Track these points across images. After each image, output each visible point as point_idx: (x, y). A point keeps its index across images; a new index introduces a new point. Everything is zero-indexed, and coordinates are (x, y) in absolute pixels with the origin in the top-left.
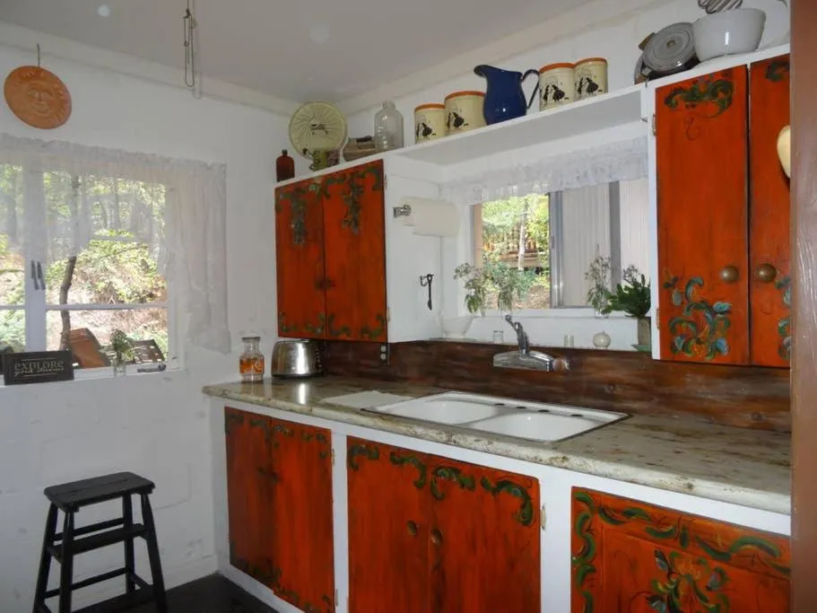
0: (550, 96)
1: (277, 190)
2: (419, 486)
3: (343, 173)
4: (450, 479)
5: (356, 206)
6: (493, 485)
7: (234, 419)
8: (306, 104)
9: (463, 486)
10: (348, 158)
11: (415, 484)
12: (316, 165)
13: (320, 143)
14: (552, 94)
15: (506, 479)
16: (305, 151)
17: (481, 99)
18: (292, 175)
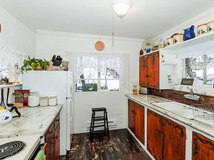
0: (200, 33)
1: (140, 57)
2: (160, 122)
3: (151, 54)
4: (166, 122)
5: (154, 61)
6: (175, 126)
7: (130, 101)
8: (146, 39)
9: (169, 124)
10: (153, 50)
11: (159, 121)
12: (147, 52)
13: (148, 47)
14: (201, 32)
15: (178, 125)
16: (145, 49)
17: (183, 35)
18: (143, 54)
